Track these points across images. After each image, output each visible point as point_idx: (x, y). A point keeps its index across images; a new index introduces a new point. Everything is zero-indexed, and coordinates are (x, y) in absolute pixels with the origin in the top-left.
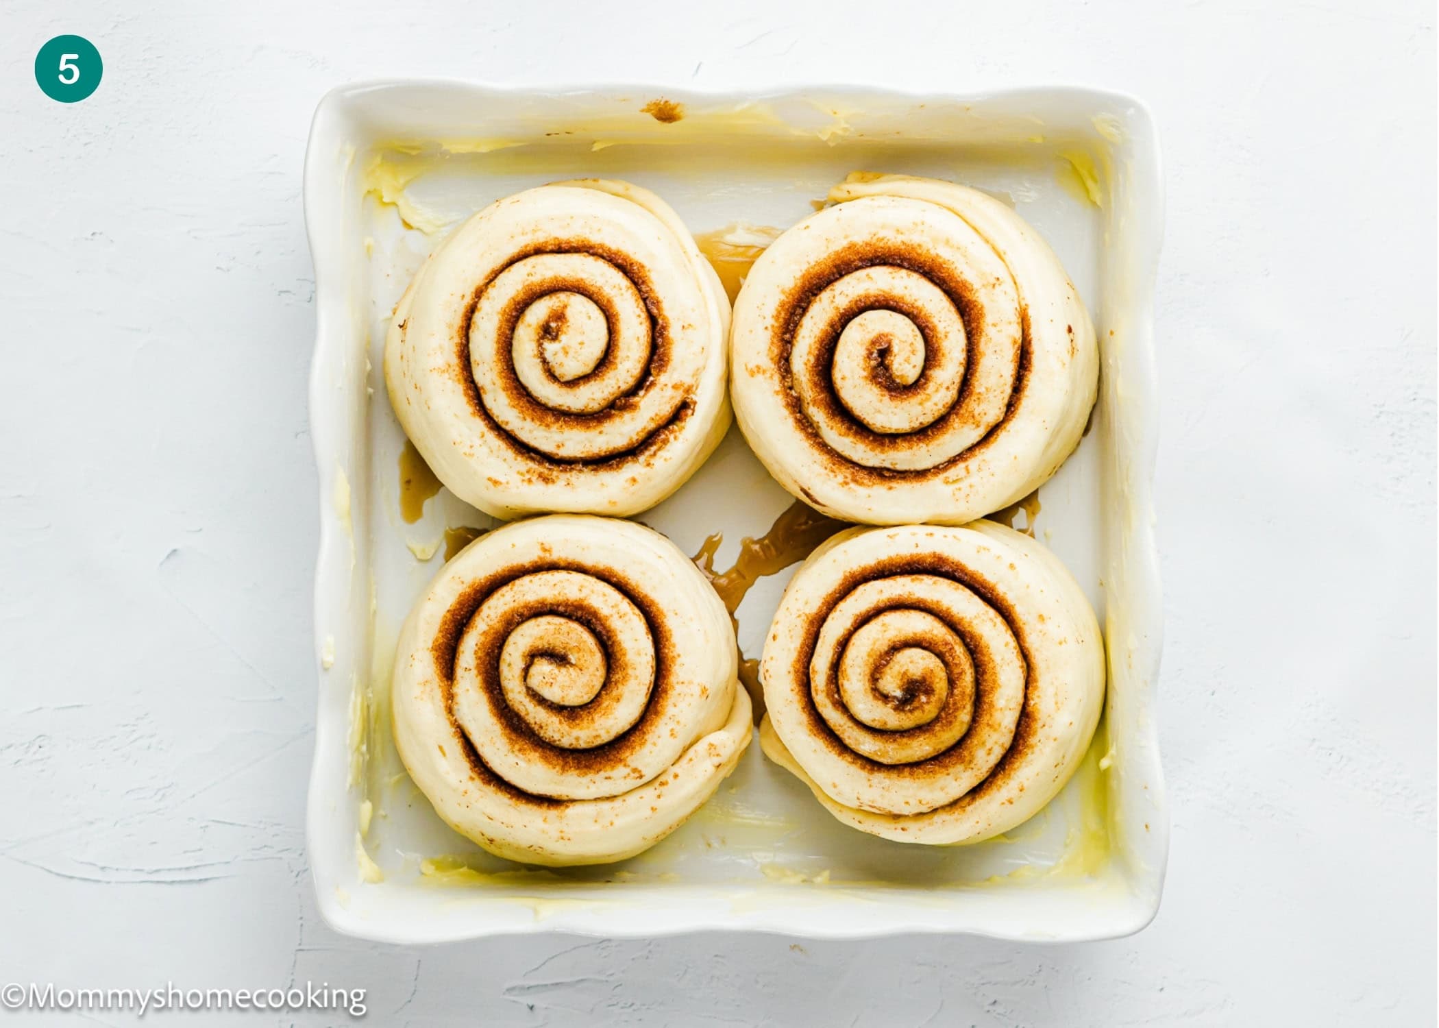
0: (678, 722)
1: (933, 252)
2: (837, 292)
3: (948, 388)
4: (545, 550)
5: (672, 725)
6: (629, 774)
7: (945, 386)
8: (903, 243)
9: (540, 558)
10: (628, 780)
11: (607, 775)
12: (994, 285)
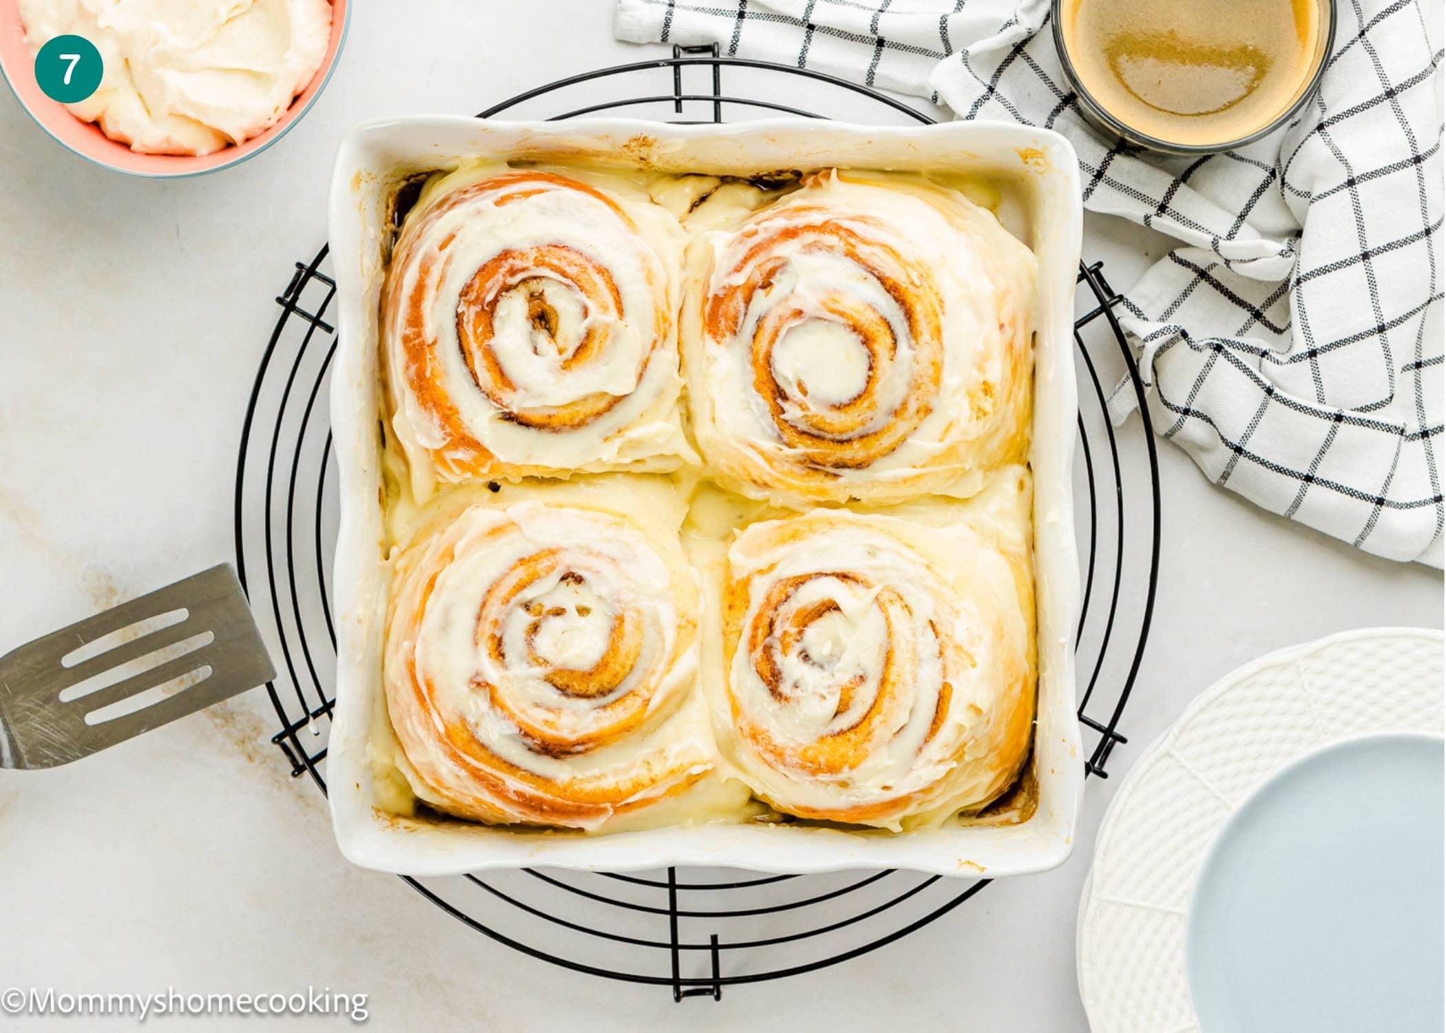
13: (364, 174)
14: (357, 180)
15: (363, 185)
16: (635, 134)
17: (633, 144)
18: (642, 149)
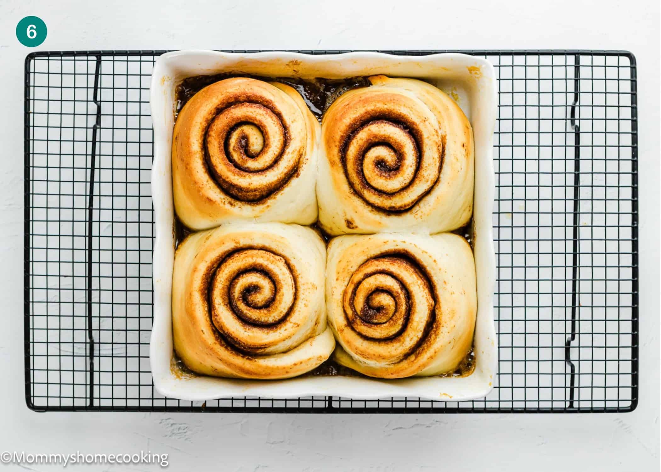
0: (306, 300)
1: (399, 112)
2: (358, 139)
3: (411, 166)
4: (236, 243)
5: (304, 302)
6: (293, 326)
7: (410, 165)
8: (387, 109)
9: (235, 246)
10: (293, 328)
11: (284, 329)
12: (425, 121)
13: (166, 77)
14: (163, 80)
15: (166, 82)
16: (291, 59)
17: (291, 64)
18: (295, 66)
